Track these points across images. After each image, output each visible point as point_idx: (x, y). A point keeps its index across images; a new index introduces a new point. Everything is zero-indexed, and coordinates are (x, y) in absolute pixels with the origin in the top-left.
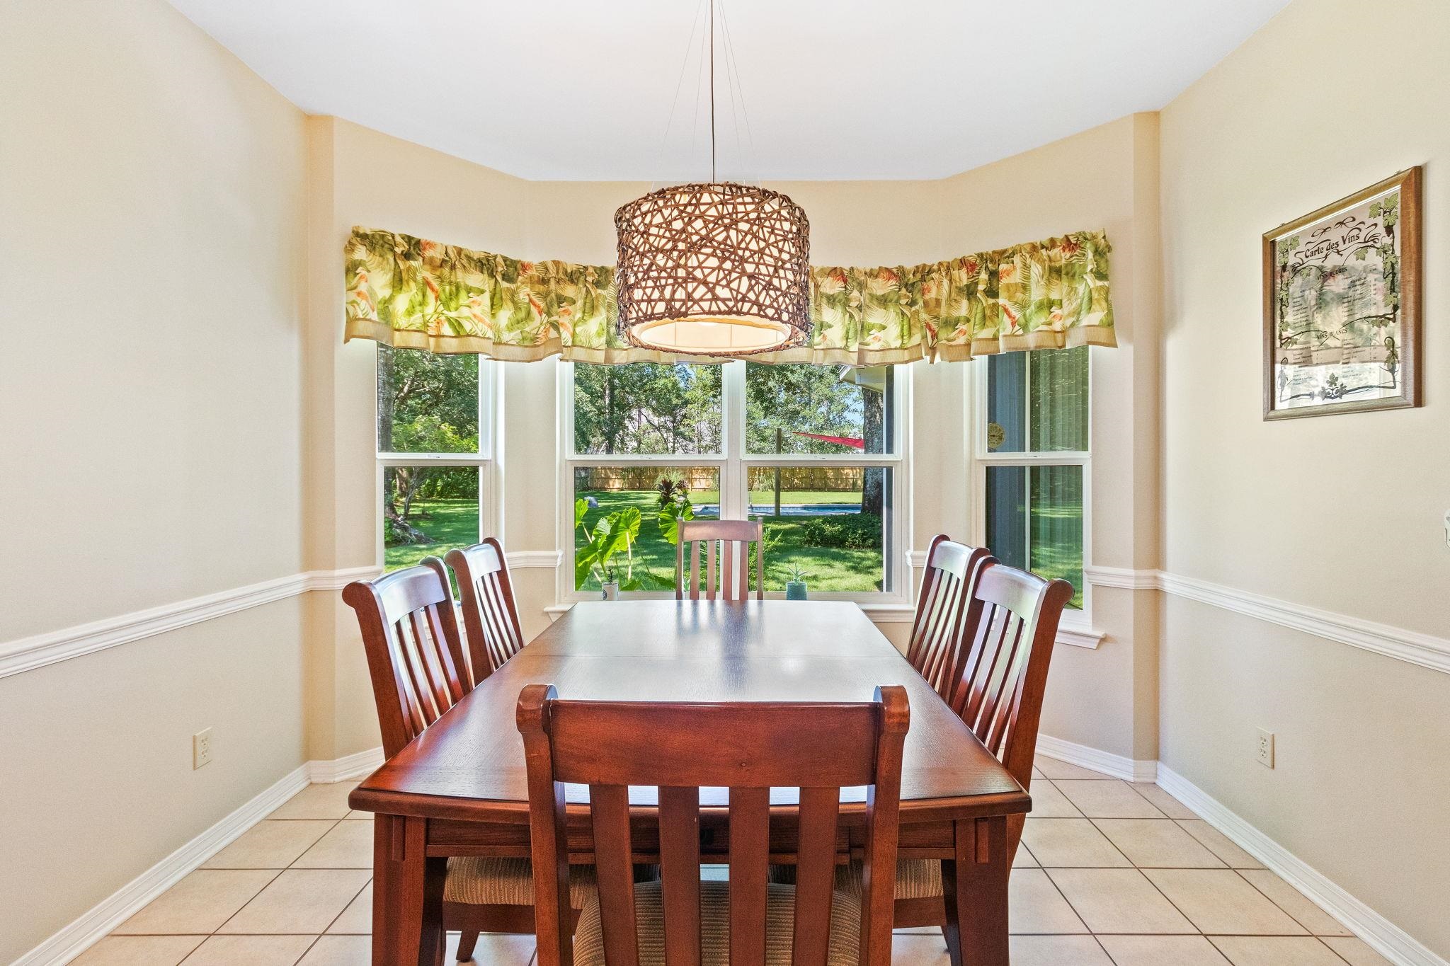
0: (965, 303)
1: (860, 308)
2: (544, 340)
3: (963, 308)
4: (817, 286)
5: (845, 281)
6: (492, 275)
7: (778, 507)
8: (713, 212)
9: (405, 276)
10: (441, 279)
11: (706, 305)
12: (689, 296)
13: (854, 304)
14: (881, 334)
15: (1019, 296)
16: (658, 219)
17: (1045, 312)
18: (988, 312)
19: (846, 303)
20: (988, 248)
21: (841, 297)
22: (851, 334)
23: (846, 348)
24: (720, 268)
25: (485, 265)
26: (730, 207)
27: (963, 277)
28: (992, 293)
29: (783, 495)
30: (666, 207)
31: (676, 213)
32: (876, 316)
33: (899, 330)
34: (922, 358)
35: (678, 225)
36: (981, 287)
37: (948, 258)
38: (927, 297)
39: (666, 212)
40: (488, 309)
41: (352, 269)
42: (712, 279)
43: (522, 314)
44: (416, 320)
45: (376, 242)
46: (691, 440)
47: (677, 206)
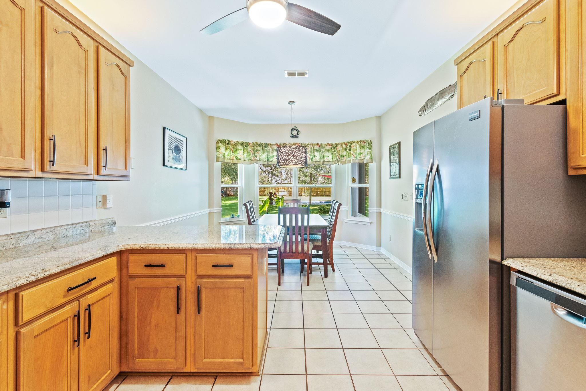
0: (345, 152)
1: (323, 152)
2: (253, 159)
3: (345, 153)
4: (313, 147)
5: (320, 146)
6: (243, 146)
7: (310, 202)
8: (292, 150)
9: (227, 148)
10: (234, 148)
11: (291, 164)
12: (289, 162)
13: (322, 151)
14: (328, 158)
15: (355, 151)
16: (284, 151)
17: (360, 155)
18: (350, 154)
19: (320, 151)
20: (350, 141)
21: (319, 150)
22: (321, 157)
23: (320, 161)
24: (293, 158)
25: (242, 144)
26: (295, 149)
27: (345, 146)
28: (350, 150)
29: (312, 197)
30: (285, 149)
31: (287, 150)
32: (327, 154)
33: (332, 157)
34: (336, 163)
35: (287, 152)
36: (348, 149)
37: (341, 142)
38: (338, 150)
39: (285, 150)
40: (243, 154)
41: (218, 148)
42: (292, 160)
43: (249, 154)
44: (229, 157)
45: (223, 142)
46: (278, 176)
47: (287, 149)
